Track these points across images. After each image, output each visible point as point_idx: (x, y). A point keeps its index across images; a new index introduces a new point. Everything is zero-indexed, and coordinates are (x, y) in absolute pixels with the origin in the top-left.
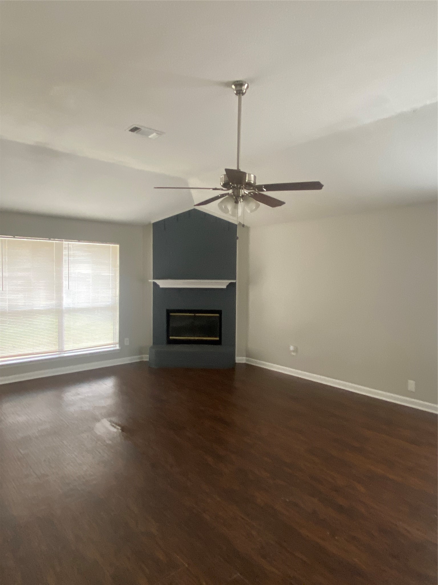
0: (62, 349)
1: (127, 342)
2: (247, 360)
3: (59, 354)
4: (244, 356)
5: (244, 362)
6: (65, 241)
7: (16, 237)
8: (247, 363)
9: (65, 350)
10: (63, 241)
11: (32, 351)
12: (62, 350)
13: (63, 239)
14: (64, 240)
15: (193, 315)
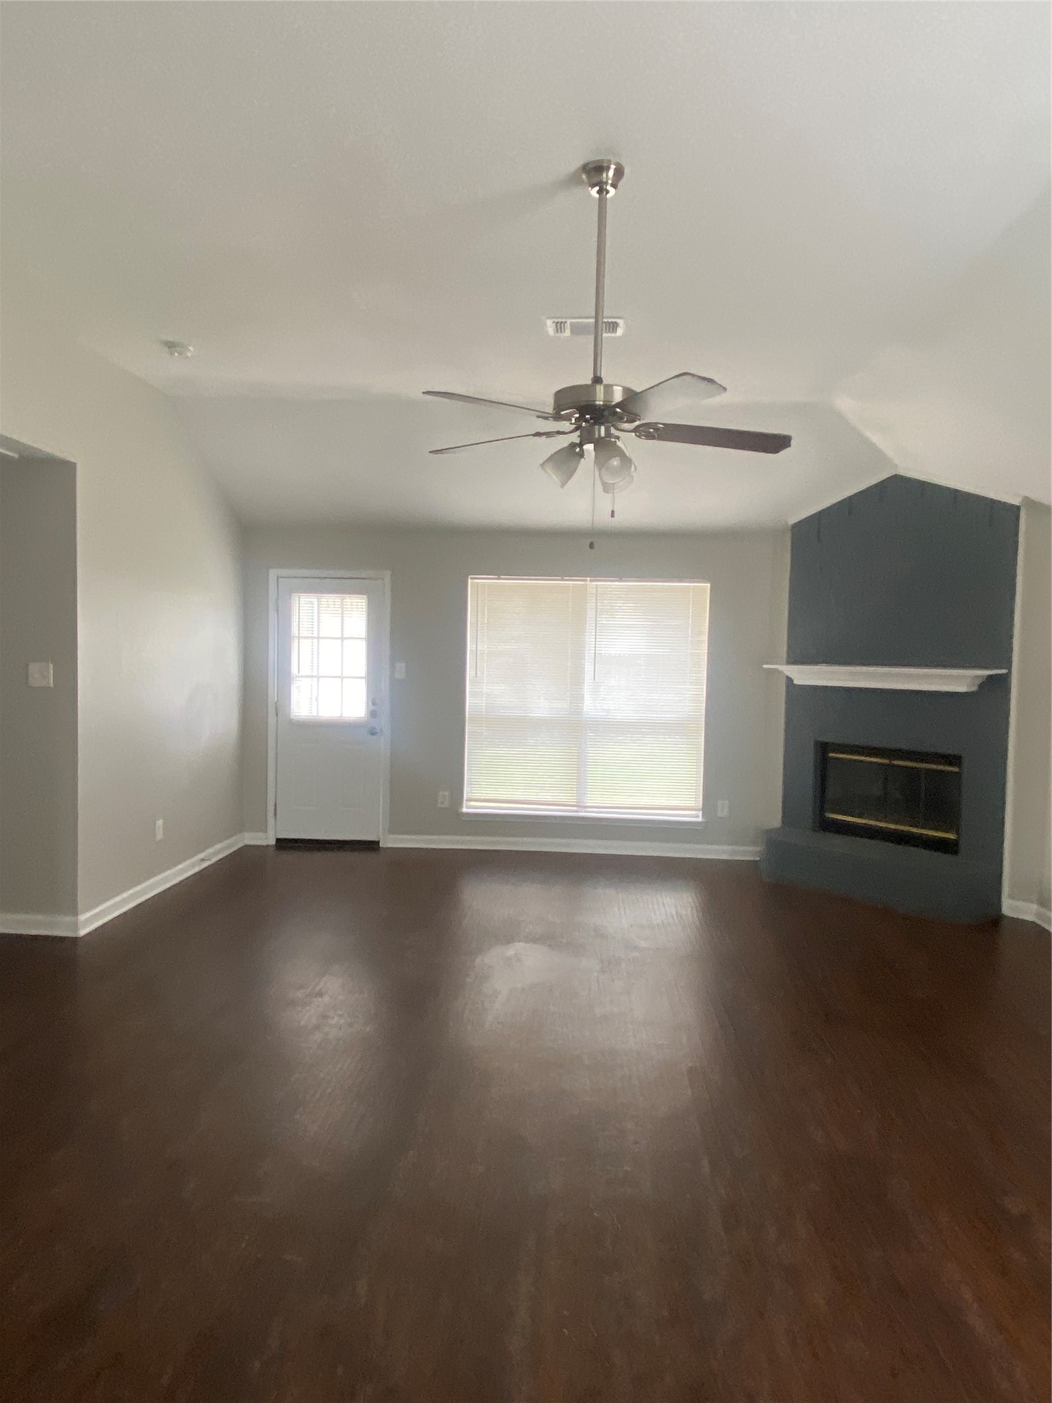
0: (581, 802)
1: (723, 809)
2: (1039, 915)
3: (576, 812)
4: (1032, 902)
5: (1029, 917)
6: (591, 581)
7: (502, 577)
8: (1038, 922)
9: (588, 804)
10: (586, 580)
11: (523, 796)
12: (578, 804)
13: (587, 577)
14: (588, 579)
15: (886, 761)
